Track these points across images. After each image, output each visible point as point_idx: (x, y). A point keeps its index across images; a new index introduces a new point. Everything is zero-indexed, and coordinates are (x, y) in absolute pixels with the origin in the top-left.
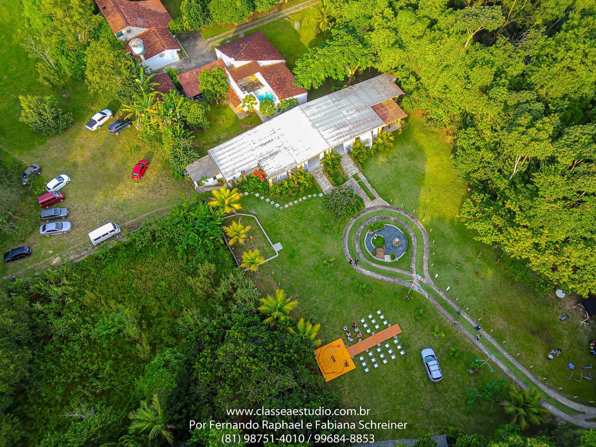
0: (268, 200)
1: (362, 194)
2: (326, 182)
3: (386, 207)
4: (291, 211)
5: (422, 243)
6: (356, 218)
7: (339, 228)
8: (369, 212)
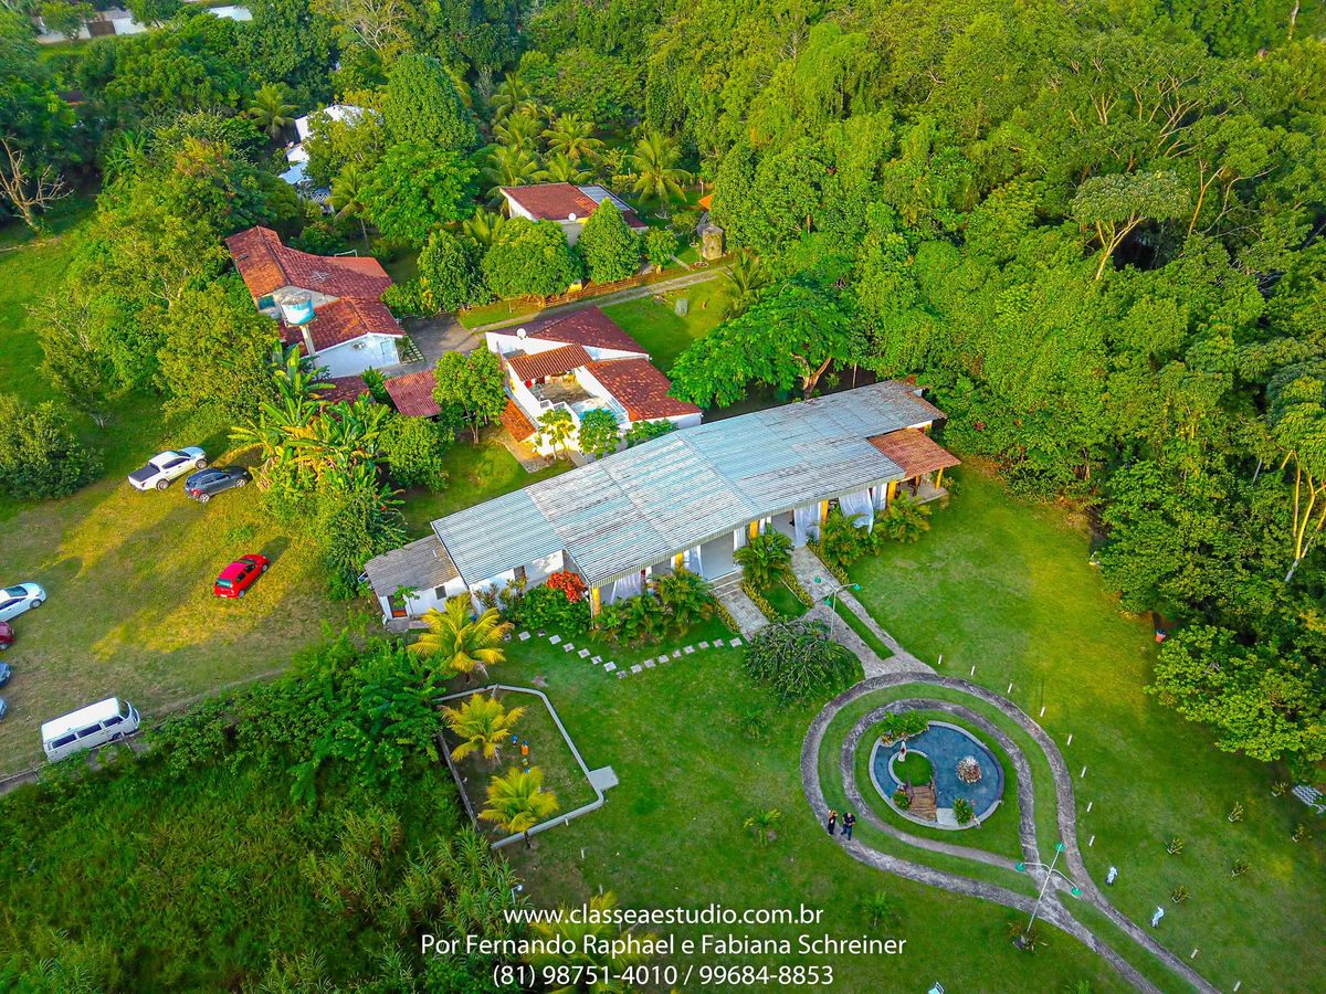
0: (584, 653)
1: (854, 643)
2: (749, 613)
3: (926, 676)
4: (648, 682)
5: (1048, 777)
6: (838, 703)
7: (789, 730)
8: (878, 687)
